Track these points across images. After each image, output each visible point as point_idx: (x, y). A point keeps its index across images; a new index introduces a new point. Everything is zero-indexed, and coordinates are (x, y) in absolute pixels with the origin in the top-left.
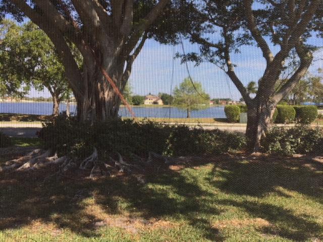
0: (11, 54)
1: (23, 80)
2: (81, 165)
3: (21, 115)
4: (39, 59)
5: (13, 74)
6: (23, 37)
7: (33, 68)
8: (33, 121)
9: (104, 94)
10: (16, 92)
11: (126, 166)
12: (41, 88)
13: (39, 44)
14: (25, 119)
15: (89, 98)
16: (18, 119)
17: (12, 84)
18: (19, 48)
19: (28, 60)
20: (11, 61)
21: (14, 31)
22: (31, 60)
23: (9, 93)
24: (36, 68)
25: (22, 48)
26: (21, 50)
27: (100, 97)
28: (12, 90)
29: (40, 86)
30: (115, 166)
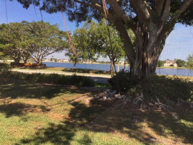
0: (92, 38)
1: (97, 52)
2: (134, 102)
3: (94, 70)
4: (105, 40)
5: (92, 49)
6: (98, 29)
7: (101, 45)
8: (100, 74)
9: (148, 59)
10: (92, 58)
11: (162, 105)
12: (105, 57)
13: (106, 32)
14: (96, 73)
15: (138, 62)
16: (93, 72)
17: (91, 54)
18: (96, 35)
19: (99, 41)
20: (92, 42)
21: (94, 26)
22: (101, 41)
23: (89, 59)
24: (103, 46)
25: (97, 35)
26: (97, 36)
27: (145, 61)
28: (90, 57)
29: (105, 55)
30: (155, 105)
